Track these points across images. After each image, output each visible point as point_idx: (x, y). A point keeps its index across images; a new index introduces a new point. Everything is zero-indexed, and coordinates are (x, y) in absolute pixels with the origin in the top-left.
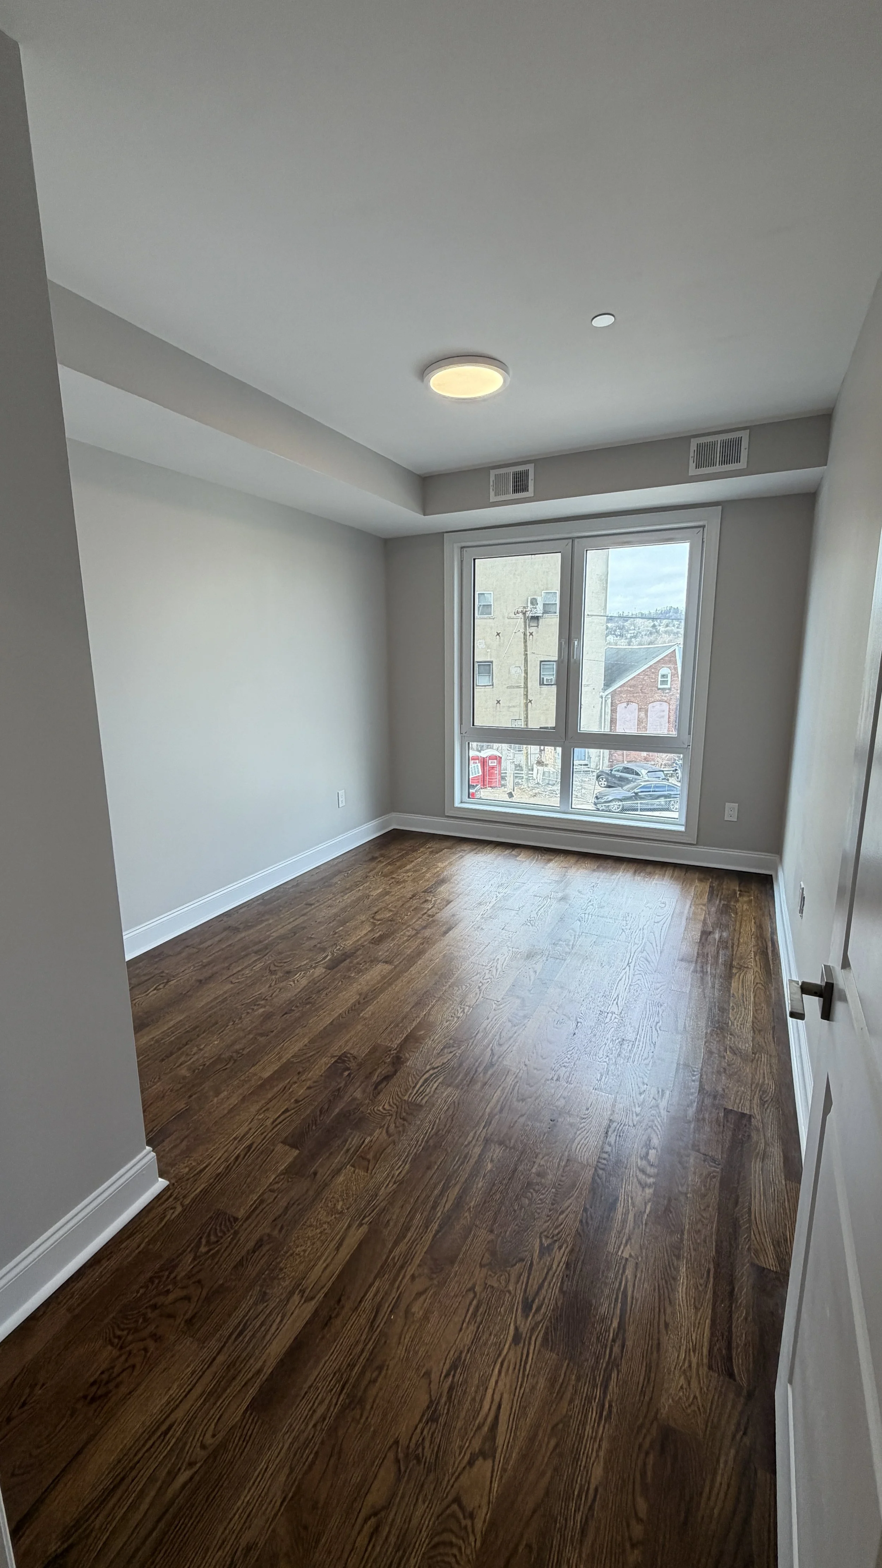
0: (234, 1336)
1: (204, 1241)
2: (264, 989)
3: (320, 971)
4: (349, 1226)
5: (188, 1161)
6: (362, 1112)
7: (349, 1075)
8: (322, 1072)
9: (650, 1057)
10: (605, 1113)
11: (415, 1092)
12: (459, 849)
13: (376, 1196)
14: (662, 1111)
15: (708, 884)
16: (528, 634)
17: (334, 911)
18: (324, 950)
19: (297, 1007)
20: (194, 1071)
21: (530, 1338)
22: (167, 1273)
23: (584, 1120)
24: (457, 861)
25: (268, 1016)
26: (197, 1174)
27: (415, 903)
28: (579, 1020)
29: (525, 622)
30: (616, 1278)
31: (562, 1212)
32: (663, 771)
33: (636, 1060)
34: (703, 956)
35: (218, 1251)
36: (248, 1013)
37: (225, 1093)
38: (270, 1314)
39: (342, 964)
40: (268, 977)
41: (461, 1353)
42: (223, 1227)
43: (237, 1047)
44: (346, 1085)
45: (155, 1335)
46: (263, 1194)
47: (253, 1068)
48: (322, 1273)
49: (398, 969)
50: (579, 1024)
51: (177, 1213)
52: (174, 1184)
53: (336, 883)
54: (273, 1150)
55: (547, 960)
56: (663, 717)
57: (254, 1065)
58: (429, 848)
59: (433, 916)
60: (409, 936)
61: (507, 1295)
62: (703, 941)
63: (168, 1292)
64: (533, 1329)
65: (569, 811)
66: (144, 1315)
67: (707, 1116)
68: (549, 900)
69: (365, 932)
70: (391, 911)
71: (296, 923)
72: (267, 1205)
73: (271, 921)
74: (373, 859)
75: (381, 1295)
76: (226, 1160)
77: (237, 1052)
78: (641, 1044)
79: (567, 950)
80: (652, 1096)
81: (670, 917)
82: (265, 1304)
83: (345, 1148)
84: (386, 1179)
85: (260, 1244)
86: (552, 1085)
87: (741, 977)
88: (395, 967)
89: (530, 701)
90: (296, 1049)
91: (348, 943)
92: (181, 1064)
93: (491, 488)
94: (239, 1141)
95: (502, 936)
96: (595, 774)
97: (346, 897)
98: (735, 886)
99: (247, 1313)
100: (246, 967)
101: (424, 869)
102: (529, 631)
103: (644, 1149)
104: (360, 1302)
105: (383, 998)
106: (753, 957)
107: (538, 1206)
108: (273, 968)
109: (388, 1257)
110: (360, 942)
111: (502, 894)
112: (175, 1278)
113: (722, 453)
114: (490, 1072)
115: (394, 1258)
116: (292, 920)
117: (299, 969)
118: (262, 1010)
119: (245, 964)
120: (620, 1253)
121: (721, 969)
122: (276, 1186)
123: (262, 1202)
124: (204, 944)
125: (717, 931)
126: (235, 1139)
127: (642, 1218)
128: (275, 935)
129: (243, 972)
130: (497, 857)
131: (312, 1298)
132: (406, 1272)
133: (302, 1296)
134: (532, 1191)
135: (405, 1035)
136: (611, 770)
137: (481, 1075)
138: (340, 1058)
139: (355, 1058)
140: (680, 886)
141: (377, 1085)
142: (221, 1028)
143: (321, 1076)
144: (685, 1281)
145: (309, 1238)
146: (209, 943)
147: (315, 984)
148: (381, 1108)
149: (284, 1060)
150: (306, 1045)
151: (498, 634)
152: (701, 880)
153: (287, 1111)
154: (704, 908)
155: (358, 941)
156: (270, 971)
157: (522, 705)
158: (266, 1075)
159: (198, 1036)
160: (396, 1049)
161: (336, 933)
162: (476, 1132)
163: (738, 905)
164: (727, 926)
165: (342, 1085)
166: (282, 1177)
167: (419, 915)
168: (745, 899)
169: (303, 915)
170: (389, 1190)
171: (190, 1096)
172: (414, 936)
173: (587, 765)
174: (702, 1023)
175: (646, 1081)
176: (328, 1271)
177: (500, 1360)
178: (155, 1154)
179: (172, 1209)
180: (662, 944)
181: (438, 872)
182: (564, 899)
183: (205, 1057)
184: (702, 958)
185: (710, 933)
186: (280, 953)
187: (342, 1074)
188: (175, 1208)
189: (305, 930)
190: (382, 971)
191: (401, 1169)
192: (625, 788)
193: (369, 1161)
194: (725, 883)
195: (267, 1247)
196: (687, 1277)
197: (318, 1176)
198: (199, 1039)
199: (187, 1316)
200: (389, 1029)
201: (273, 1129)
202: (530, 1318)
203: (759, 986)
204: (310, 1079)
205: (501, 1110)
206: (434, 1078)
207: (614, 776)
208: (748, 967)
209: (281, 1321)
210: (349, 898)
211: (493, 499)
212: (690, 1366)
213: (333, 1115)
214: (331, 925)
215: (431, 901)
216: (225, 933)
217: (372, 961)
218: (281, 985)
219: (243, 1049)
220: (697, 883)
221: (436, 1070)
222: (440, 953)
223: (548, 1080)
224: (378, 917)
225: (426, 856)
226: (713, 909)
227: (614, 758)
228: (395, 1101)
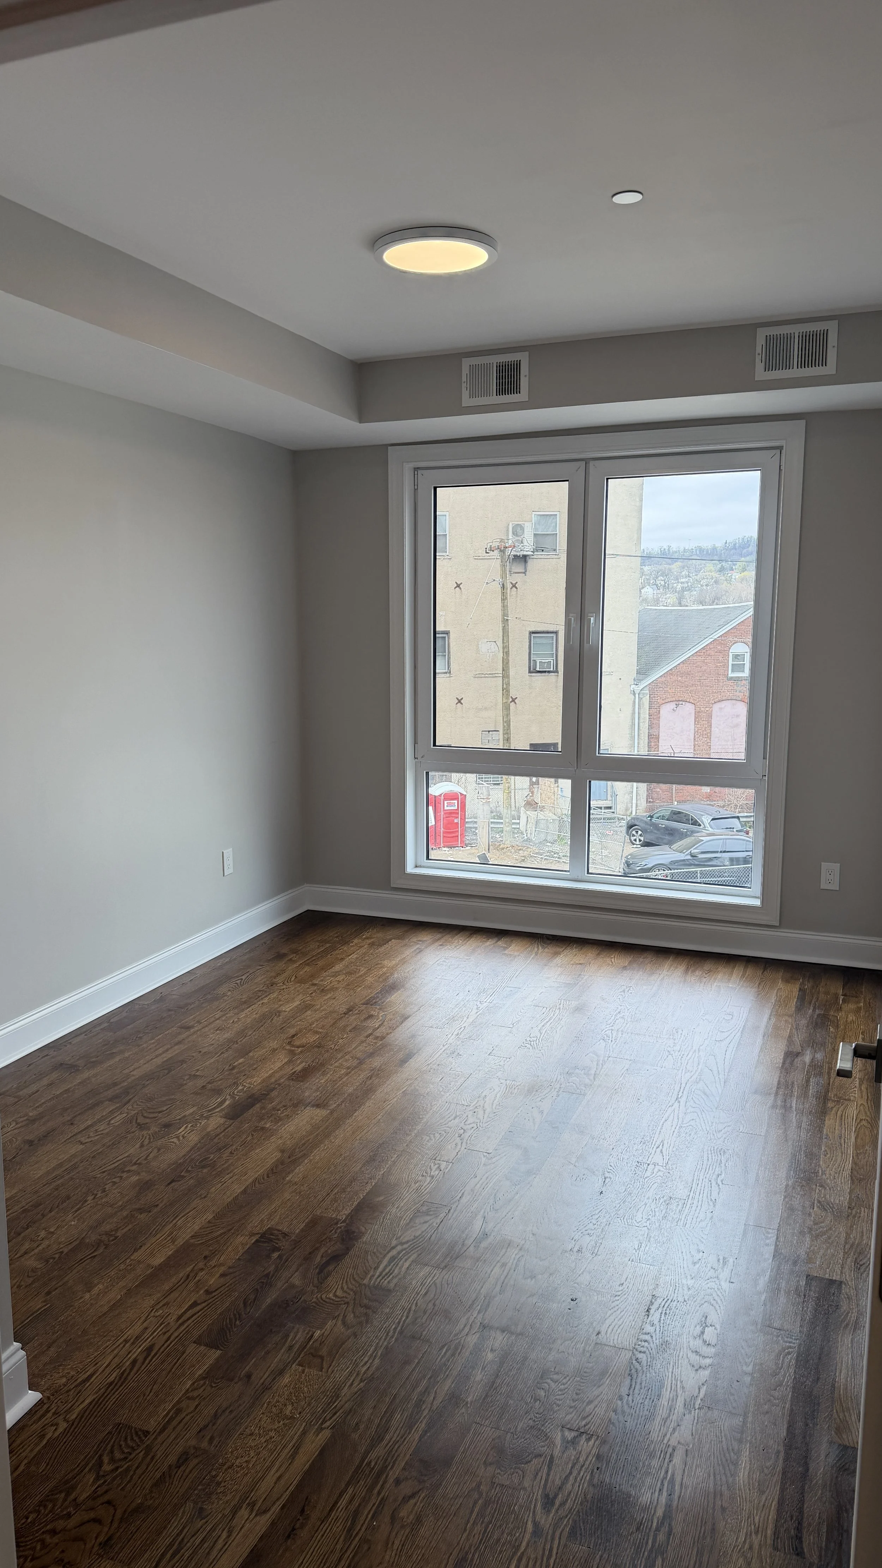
0: (168, 1556)
1: (106, 1459)
2: (133, 1150)
3: (216, 1122)
4: (304, 1433)
5: (63, 1369)
6: (305, 1301)
7: (280, 1257)
8: (240, 1254)
9: (708, 1219)
10: (646, 1288)
11: (378, 1274)
12: (415, 939)
13: (338, 1397)
14: (723, 1283)
15: (798, 986)
16: (509, 586)
17: (227, 1035)
18: (218, 1092)
19: (188, 1171)
20: (47, 1261)
21: (554, 1533)
22: (63, 1495)
23: (617, 1298)
24: (412, 957)
25: (145, 1186)
26: (80, 1384)
27: (353, 1019)
28: (607, 1175)
29: (503, 566)
30: (661, 1467)
31: (590, 1402)
32: (738, 818)
33: (689, 1222)
34: (787, 1087)
35: (127, 1470)
36: (115, 1183)
37: (101, 1286)
38: (213, 1529)
39: (251, 1111)
40: (137, 1133)
41: (467, 1553)
42: (129, 1442)
43: (107, 1227)
44: (277, 1270)
45: (62, 1560)
46: (179, 1402)
47: (136, 1254)
48: (275, 1483)
49: (335, 1115)
50: (607, 1180)
51: (61, 1430)
52: (49, 1398)
53: (224, 995)
54: (184, 1352)
55: (558, 1096)
56: (737, 725)
57: (136, 1250)
58: (367, 938)
59: (383, 1038)
60: (348, 1068)
61: (522, 1492)
62: (787, 1065)
63: (69, 1516)
64: (556, 1526)
65: (584, 878)
66: (43, 1541)
67: (783, 1285)
68: (557, 1011)
69: (278, 1065)
70: (317, 1032)
71: (169, 1055)
72: (187, 1415)
73: (127, 1055)
74: (280, 957)
75: (356, 1503)
76: (118, 1366)
77: (107, 1234)
78: (695, 1202)
79: (587, 1081)
80: (709, 1266)
81: (739, 1034)
82: (204, 1521)
83: (287, 1345)
84: (347, 1378)
85: (184, 1458)
86: (573, 1258)
87: (839, 1113)
88: (332, 1113)
89: (513, 700)
90: (196, 1227)
91: (255, 1081)
92: (25, 1253)
93: (464, 385)
94: (133, 1343)
95: (488, 1064)
96: (624, 823)
97: (243, 1015)
98: (837, 988)
99: (182, 1531)
100: (99, 1121)
101: (363, 970)
102: (510, 579)
103: (698, 1327)
104: (331, 1510)
105: (318, 1155)
106: (857, 1085)
107: (557, 1397)
108: (141, 1120)
109: (363, 1461)
110: (273, 1080)
111: (485, 1004)
112: (75, 1500)
113: (801, 349)
114: (483, 1245)
115: (369, 1463)
116: (160, 1051)
117: (183, 1121)
118: (135, 1178)
119: (97, 1117)
120: (665, 1442)
121: (812, 1101)
122: (195, 1394)
123: (179, 1411)
124: (25, 1091)
125: (808, 1052)
126: (126, 1341)
127: (694, 1404)
128: (137, 1073)
129: (96, 1128)
130: (474, 950)
131: (265, 1512)
132: (387, 1477)
133: (252, 1510)
134: (549, 1381)
135: (355, 1203)
136: (651, 817)
137: (472, 1249)
138: (263, 1235)
139: (285, 1235)
140: (754, 990)
141: (322, 1268)
142: (77, 1204)
143: (239, 1259)
144: (748, 1465)
145: (251, 1447)
146: (34, 1088)
147: (212, 1140)
148: (331, 1295)
149: (180, 1242)
150: (209, 1222)
151: (458, 586)
152: (787, 981)
153: (195, 1304)
154: (790, 1020)
155: (270, 1076)
156: (139, 1124)
157: (500, 706)
158: (158, 1260)
159: (43, 1216)
160: (344, 1221)
161: (234, 1068)
162: (468, 1318)
163: (841, 1015)
164: (823, 1044)
165: (272, 1268)
166: (202, 1382)
167: (362, 1038)
168: (852, 1006)
169: (177, 1044)
170: (355, 1389)
171: (49, 1293)
172: (355, 1067)
173: (610, 808)
174: (782, 1174)
175: (702, 1248)
176: (282, 1482)
177: (516, 1558)
178: (24, 1353)
179: (52, 1425)
180: (727, 1071)
181: (385, 973)
182: (579, 1009)
183: (60, 1243)
184: (784, 1088)
185: (797, 1054)
186: (150, 1099)
187: (269, 1256)
188: (57, 1424)
189: (185, 1066)
190: (312, 1118)
191: (368, 1365)
192: (675, 846)
193: (322, 1358)
194: (823, 984)
195: (195, 1461)
196: (751, 1461)
197: (253, 1377)
198: (45, 1219)
199: (101, 1539)
200: (332, 1196)
201: (178, 1328)
202: (551, 1515)
203: (864, 1122)
204: (221, 1265)
205: (501, 1292)
206: (404, 1255)
207: (656, 826)
208: (849, 1100)
209: (229, 1536)
210: (248, 1016)
211: (467, 401)
212: (751, 1548)
213: (264, 1307)
214: (225, 1055)
215: (378, 1016)
216: (54, 1075)
217: (295, 1106)
218: (159, 1143)
219: (117, 1230)
220: (780, 984)
221: (405, 1246)
222: (398, 1089)
223: (566, 1251)
224: (297, 1043)
225: (363, 950)
226: (804, 1022)
227: (655, 796)
228: (350, 1286)
